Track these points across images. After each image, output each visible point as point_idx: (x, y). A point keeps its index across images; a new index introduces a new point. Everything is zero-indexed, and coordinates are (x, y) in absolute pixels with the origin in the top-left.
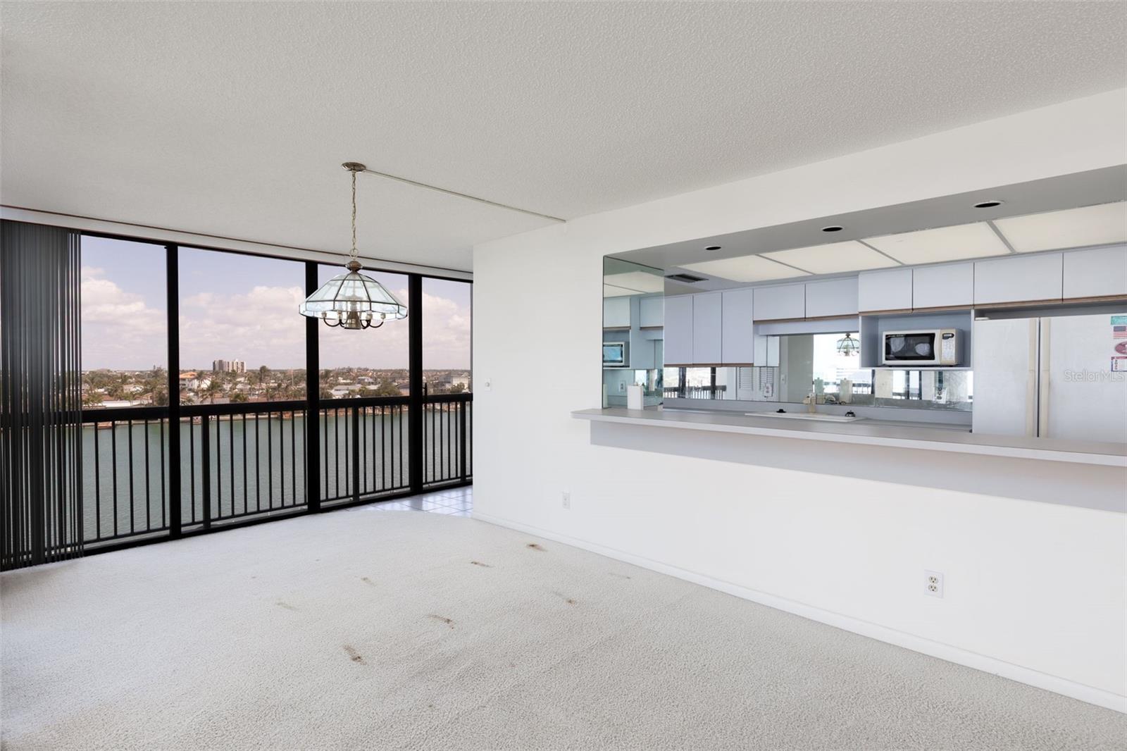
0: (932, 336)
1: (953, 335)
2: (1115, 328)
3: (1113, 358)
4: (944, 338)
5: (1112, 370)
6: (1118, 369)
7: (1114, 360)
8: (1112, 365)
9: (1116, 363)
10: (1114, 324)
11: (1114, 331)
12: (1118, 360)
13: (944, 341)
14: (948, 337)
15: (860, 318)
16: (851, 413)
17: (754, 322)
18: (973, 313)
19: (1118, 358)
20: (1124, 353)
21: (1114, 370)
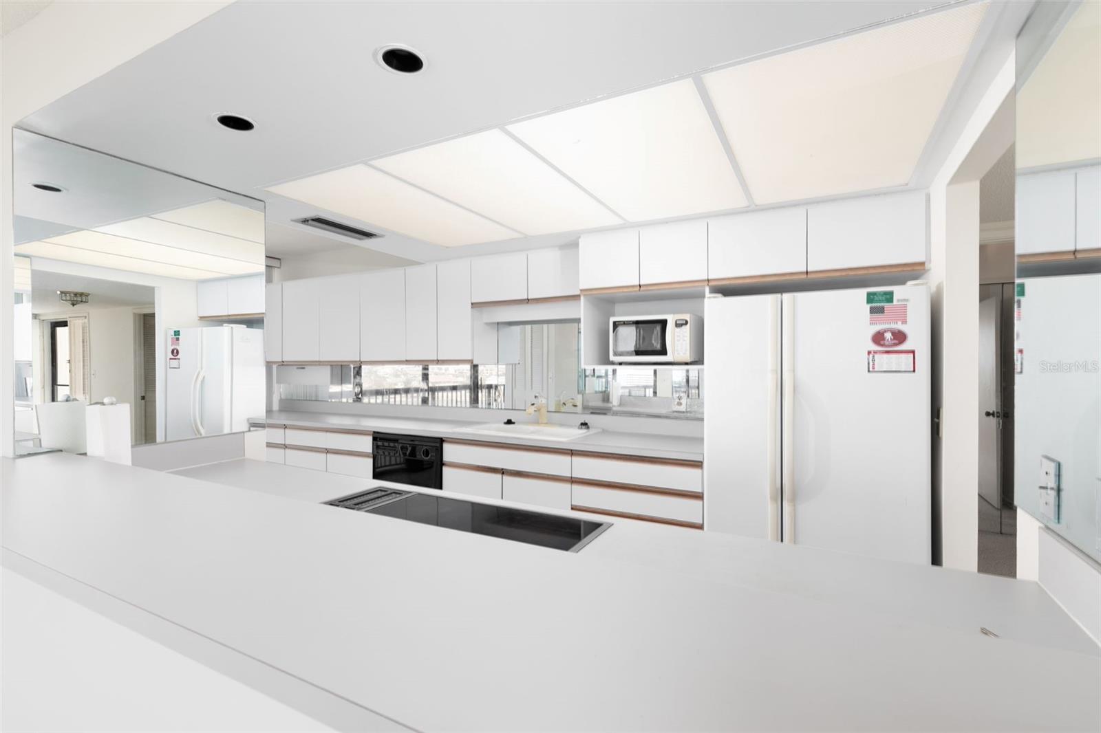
0: (663, 323)
1: (686, 323)
2: (871, 308)
3: (869, 353)
4: (678, 325)
5: (869, 371)
6: (876, 369)
7: (871, 356)
8: (869, 364)
9: (873, 360)
10: (872, 303)
11: (871, 312)
12: (876, 356)
13: (678, 330)
14: (682, 325)
15: (582, 298)
16: (584, 425)
17: (472, 304)
18: (707, 290)
19: (875, 352)
20: (882, 345)
21: (871, 369)
